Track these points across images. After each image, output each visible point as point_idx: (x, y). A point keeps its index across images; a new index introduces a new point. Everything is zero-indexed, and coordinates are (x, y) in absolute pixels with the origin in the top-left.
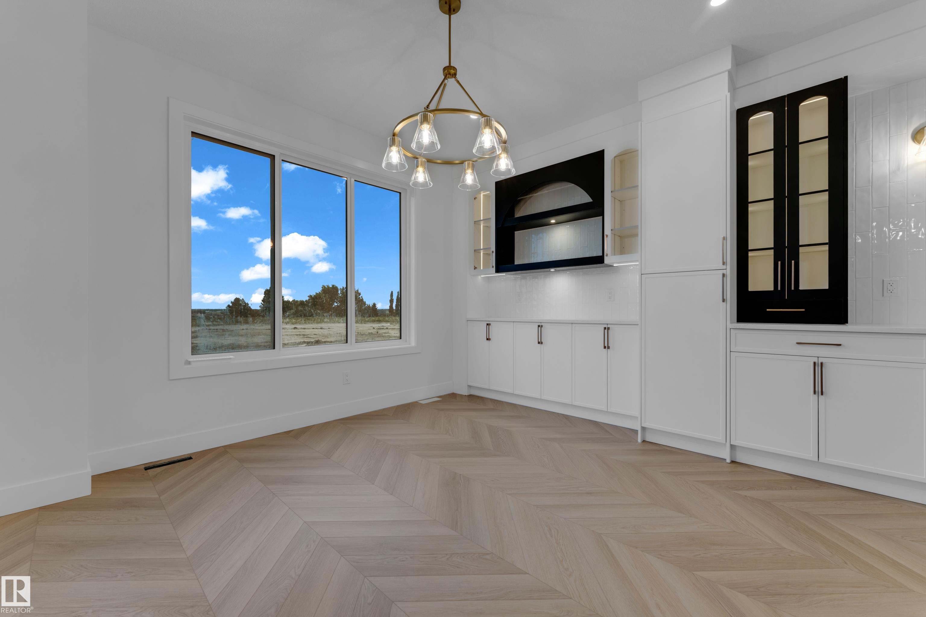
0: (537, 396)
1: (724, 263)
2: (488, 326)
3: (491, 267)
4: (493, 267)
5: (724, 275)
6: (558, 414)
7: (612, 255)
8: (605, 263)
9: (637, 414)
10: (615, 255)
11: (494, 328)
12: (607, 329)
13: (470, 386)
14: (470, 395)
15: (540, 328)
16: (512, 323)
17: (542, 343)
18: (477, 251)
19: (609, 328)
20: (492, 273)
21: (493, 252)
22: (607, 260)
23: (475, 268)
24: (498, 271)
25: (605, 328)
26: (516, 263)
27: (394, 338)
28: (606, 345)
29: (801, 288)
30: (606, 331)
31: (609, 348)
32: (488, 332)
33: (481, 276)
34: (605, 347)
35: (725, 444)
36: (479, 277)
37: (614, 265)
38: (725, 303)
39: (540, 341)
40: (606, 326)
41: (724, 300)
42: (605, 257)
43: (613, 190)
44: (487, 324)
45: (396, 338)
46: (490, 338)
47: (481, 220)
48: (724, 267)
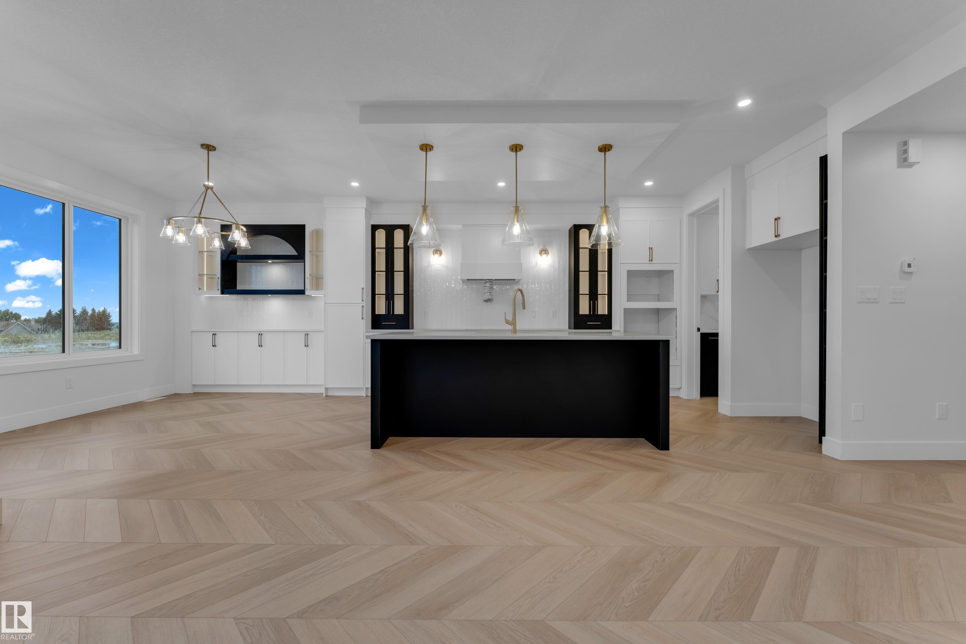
0: (259, 383)
1: (363, 301)
2: (214, 336)
3: (217, 289)
4: (218, 290)
5: (363, 306)
6: (274, 393)
7: (310, 290)
8: (306, 294)
9: (323, 383)
10: (312, 290)
11: (219, 338)
12: (307, 335)
13: (194, 386)
14: (195, 393)
15: (260, 336)
16: (237, 333)
17: (262, 346)
18: (201, 275)
19: (308, 334)
20: (217, 294)
21: (218, 278)
22: (307, 293)
23: (200, 289)
24: (223, 293)
25: (306, 334)
26: (239, 287)
27: (114, 348)
28: (306, 344)
29: (395, 313)
30: (306, 336)
31: (308, 346)
32: (214, 340)
33: (204, 295)
34: (305, 346)
35: (363, 388)
36: (203, 296)
37: (312, 296)
38: (363, 320)
39: (260, 344)
40: (306, 333)
41: (363, 319)
42: (306, 291)
43: (311, 250)
44: (213, 334)
45: (115, 348)
46: (216, 344)
47: (205, 251)
48: (363, 302)
